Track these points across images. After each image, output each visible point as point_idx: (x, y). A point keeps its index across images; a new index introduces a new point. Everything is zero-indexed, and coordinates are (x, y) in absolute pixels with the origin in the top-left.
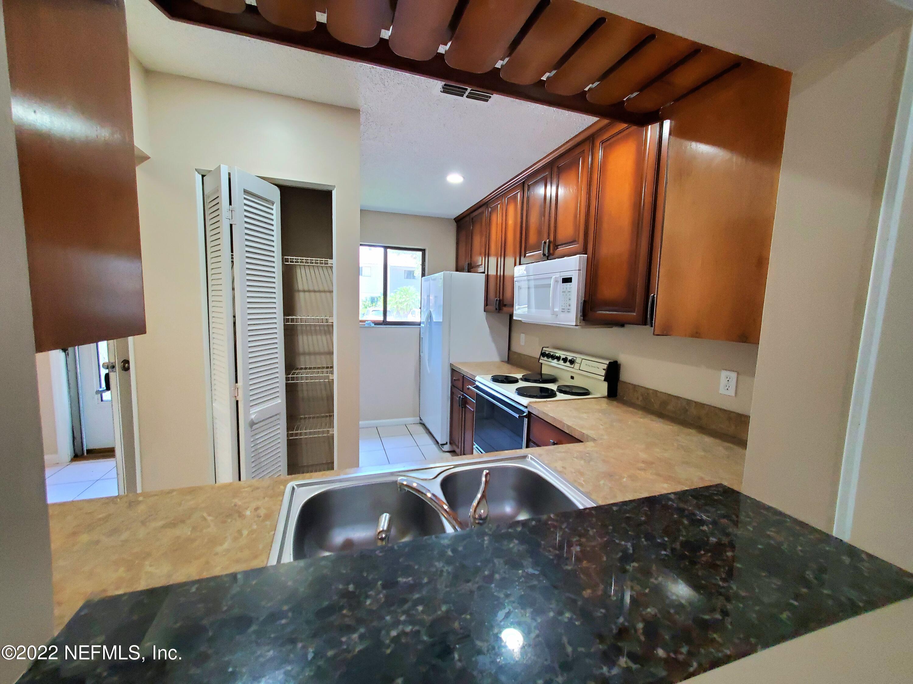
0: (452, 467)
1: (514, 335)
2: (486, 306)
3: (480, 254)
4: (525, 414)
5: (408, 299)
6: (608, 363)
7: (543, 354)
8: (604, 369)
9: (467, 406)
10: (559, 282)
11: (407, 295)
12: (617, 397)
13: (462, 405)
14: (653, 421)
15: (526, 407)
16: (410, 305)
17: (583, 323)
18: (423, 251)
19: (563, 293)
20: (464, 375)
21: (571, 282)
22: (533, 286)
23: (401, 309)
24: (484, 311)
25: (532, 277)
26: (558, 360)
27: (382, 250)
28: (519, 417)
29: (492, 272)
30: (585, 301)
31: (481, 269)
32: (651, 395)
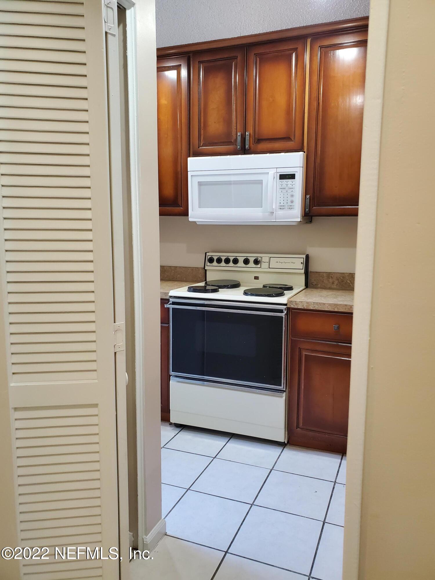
4: (285, 312)
6: (304, 257)
7: (210, 260)
8: (301, 263)
10: (275, 178)
15: (286, 304)
19: (281, 189)
21: (294, 178)
32: (347, 277)
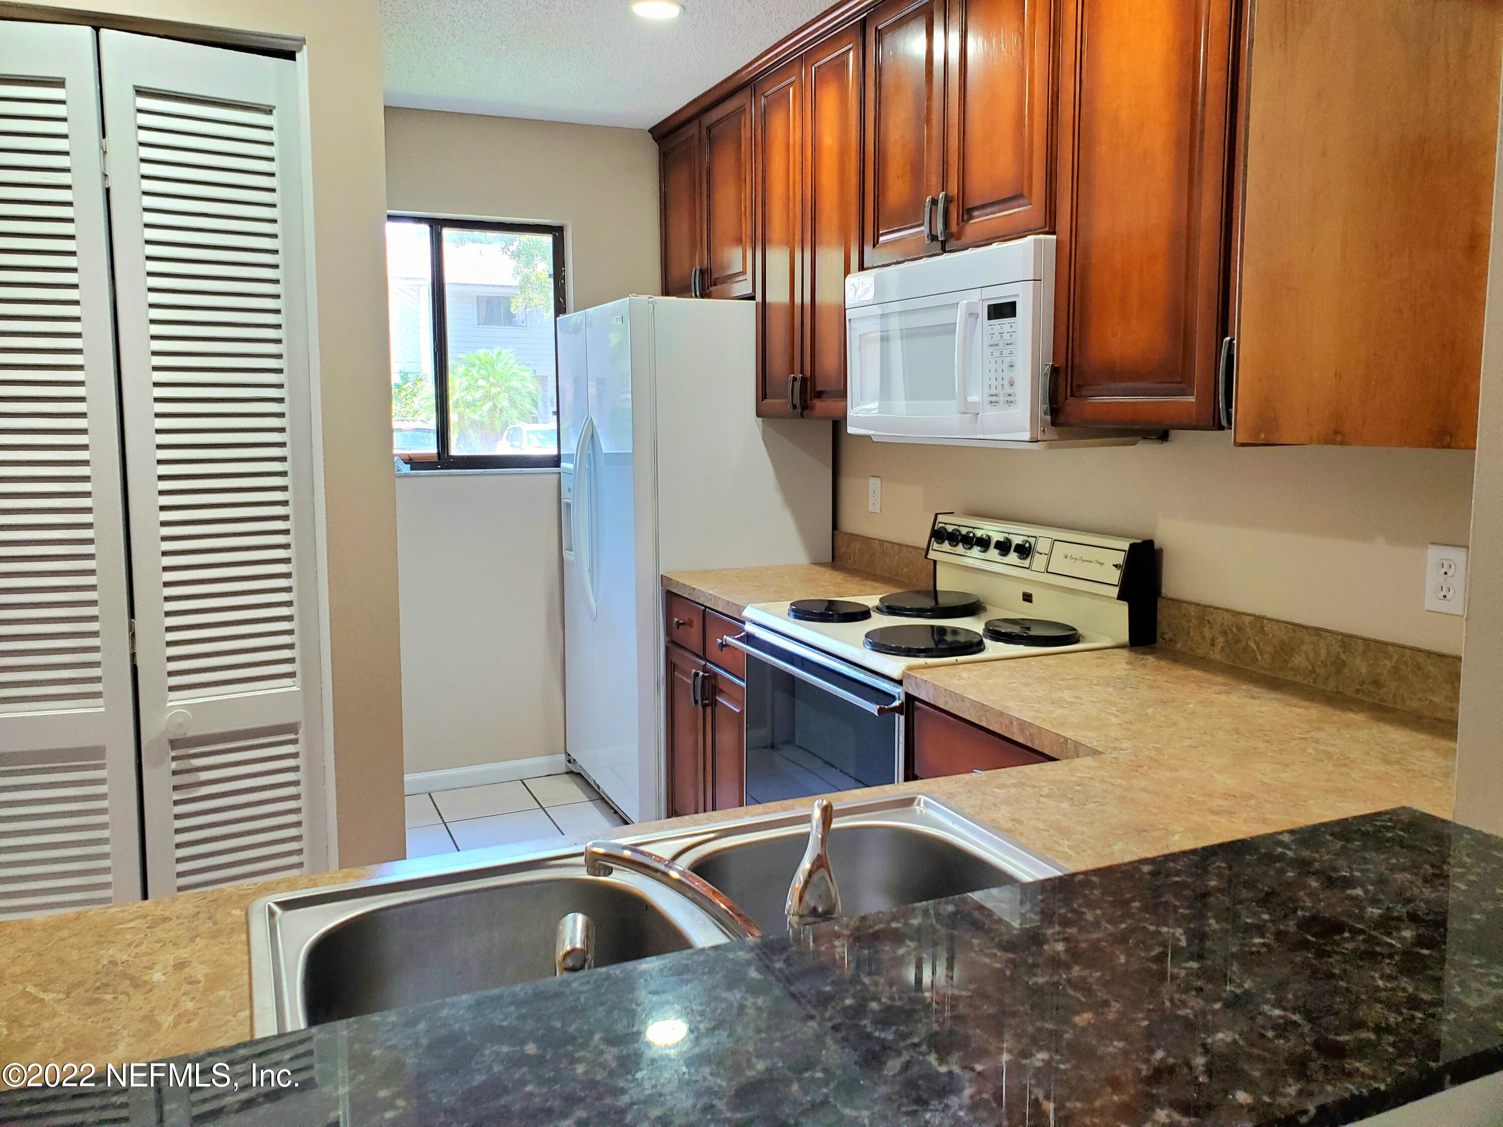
0: (711, 836)
1: (848, 484)
2: (763, 400)
3: (739, 241)
4: (897, 703)
5: (494, 390)
6: (1127, 547)
7: (939, 535)
8: (1116, 566)
9: (720, 699)
10: (980, 316)
11: (491, 379)
12: (1156, 645)
13: (702, 700)
14: (1253, 697)
15: (900, 682)
16: (501, 410)
17: (1051, 434)
18: (557, 232)
19: (991, 348)
20: (706, 607)
21: (1014, 315)
22: (898, 333)
23: (473, 423)
24: (758, 415)
25: (896, 307)
26: (983, 549)
27: (425, 228)
28: (879, 711)
29: (778, 295)
30: (1055, 370)
31: (743, 287)
32: (1248, 630)
